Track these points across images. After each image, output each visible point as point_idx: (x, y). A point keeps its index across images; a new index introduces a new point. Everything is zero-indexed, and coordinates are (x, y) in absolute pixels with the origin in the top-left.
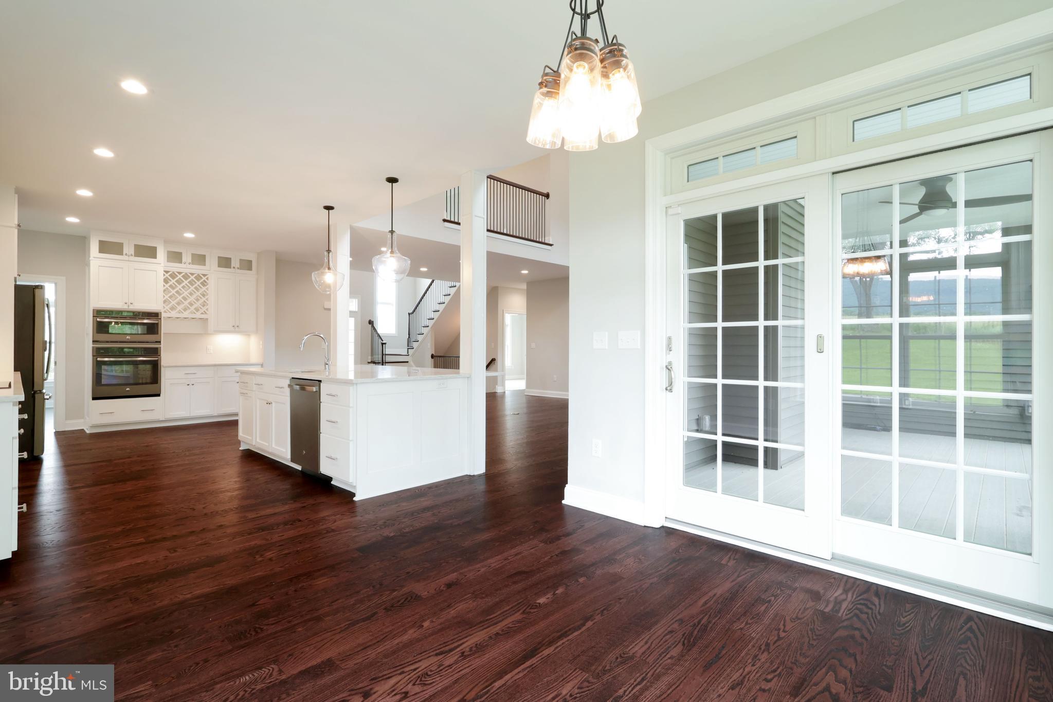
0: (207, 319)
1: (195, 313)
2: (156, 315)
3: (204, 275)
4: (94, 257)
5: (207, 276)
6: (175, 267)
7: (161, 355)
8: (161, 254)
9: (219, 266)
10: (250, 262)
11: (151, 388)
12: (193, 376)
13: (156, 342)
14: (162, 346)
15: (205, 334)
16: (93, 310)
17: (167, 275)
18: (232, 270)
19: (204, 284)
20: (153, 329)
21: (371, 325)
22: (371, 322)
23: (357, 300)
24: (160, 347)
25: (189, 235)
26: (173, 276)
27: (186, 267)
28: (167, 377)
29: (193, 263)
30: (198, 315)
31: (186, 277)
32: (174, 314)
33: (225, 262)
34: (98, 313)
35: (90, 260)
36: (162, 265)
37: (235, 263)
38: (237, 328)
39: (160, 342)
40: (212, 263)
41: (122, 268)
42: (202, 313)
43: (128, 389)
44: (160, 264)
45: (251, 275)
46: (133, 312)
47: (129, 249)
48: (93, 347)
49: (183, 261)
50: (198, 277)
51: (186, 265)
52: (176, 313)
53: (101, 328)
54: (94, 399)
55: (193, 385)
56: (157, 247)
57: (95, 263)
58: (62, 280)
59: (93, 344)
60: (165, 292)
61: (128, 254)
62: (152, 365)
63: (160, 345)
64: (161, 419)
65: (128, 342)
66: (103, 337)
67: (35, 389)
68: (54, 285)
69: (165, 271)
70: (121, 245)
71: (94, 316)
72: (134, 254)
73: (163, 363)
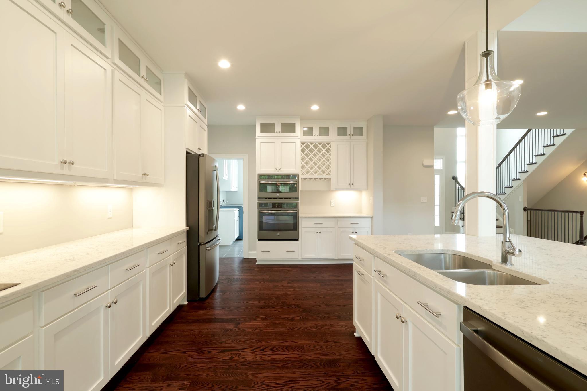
0: (330, 179)
1: (322, 175)
2: (295, 177)
3: (328, 144)
4: (258, 137)
5: (330, 144)
6: (309, 139)
7: (299, 209)
8: (297, 128)
9: (338, 135)
10: (362, 129)
11: (292, 234)
12: (319, 226)
13: (296, 198)
14: (299, 201)
15: (329, 191)
17: (303, 146)
18: (348, 137)
19: (328, 150)
20: (294, 188)
21: (454, 180)
22: (455, 178)
23: (442, 159)
25: (315, 108)
26: (307, 146)
27: (316, 138)
28: (303, 226)
29: (320, 134)
30: (324, 176)
31: (316, 146)
32: (308, 176)
33: (342, 131)
34: (261, 177)
35: (256, 139)
36: (299, 137)
37: (350, 131)
38: (351, 185)
39: (298, 198)
40: (333, 133)
41: (274, 142)
42: (327, 175)
43: (278, 234)
44: (297, 137)
45: (361, 140)
46: (281, 175)
47: (278, 128)
48: (258, 202)
49: (314, 133)
50: (324, 146)
51: (315, 136)
52: (310, 175)
53: (262, 188)
54: (259, 240)
55: (320, 233)
56: (295, 124)
57: (258, 141)
58: (246, 156)
59: (258, 200)
60: (302, 159)
61: (277, 131)
62: (293, 216)
63: (298, 200)
64: (299, 259)
65: (278, 199)
66: (264, 195)
67: (200, 242)
68: (242, 160)
69: (301, 143)
70: (273, 125)
71: (258, 180)
72: (281, 131)
73: (300, 215)
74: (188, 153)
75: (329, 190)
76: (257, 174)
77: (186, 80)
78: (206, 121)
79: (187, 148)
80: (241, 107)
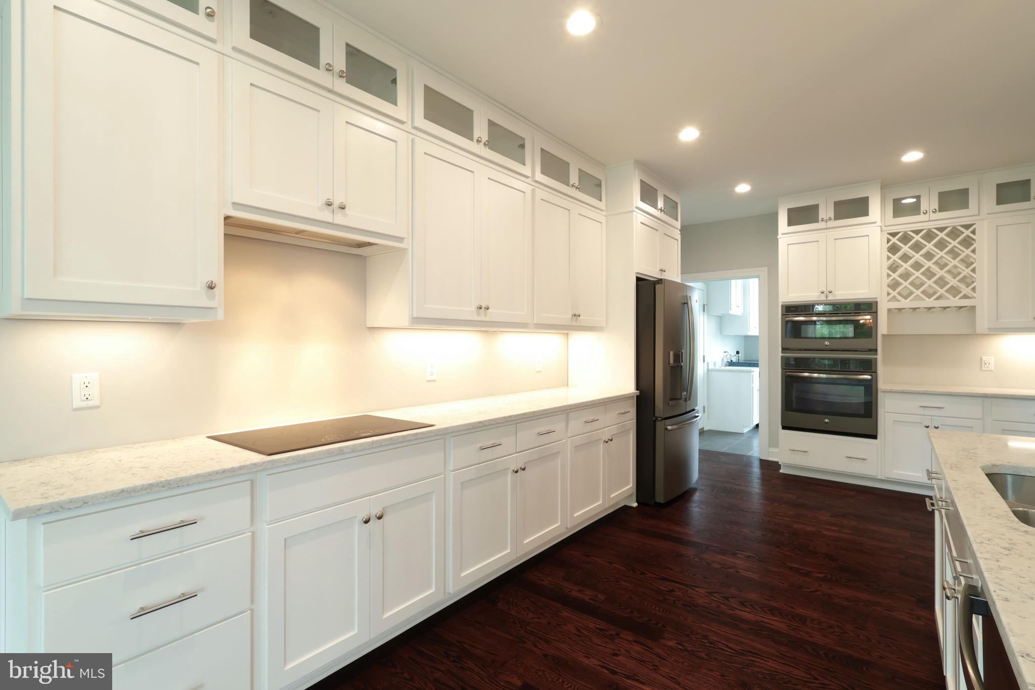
0: (974, 308)
1: (949, 299)
2: (869, 307)
3: (967, 227)
4: (783, 234)
5: (974, 226)
6: (907, 223)
7: (878, 372)
8: (875, 207)
9: (1000, 203)
11: (861, 424)
12: (935, 412)
13: (870, 350)
14: (880, 356)
16: (782, 305)
17: (894, 240)
19: (968, 242)
20: (865, 330)
24: (876, 359)
25: (913, 156)
26: (905, 238)
27: (930, 219)
28: (890, 408)
29: (942, 208)
30: (955, 301)
31: (929, 236)
32: (906, 303)
33: (1013, 192)
34: (790, 309)
35: (778, 239)
36: (879, 223)
39: (876, 350)
40: (983, 199)
41: (818, 241)
42: (964, 297)
43: (827, 420)
44: (875, 223)
46: (834, 305)
47: (827, 211)
48: (782, 356)
49: (924, 207)
50: (954, 233)
51: (928, 215)
52: (911, 300)
53: (791, 330)
54: (784, 428)
55: (937, 428)
56: (868, 197)
57: (783, 242)
58: (764, 271)
59: (782, 353)
60: (893, 268)
61: (825, 218)
62: (863, 387)
63: (876, 355)
64: (880, 478)
65: (827, 350)
66: (795, 343)
67: (656, 415)
68: (757, 279)
69: (888, 234)
70: (815, 208)
71: (782, 315)
72: (833, 217)
73: (882, 385)
74: (638, 279)
75: (973, 335)
76: (780, 304)
77: (637, 171)
78: (678, 224)
79: (636, 273)
80: (743, 188)
